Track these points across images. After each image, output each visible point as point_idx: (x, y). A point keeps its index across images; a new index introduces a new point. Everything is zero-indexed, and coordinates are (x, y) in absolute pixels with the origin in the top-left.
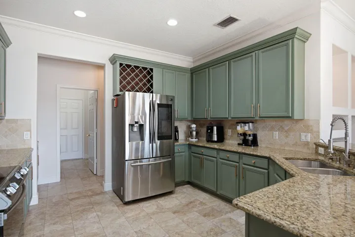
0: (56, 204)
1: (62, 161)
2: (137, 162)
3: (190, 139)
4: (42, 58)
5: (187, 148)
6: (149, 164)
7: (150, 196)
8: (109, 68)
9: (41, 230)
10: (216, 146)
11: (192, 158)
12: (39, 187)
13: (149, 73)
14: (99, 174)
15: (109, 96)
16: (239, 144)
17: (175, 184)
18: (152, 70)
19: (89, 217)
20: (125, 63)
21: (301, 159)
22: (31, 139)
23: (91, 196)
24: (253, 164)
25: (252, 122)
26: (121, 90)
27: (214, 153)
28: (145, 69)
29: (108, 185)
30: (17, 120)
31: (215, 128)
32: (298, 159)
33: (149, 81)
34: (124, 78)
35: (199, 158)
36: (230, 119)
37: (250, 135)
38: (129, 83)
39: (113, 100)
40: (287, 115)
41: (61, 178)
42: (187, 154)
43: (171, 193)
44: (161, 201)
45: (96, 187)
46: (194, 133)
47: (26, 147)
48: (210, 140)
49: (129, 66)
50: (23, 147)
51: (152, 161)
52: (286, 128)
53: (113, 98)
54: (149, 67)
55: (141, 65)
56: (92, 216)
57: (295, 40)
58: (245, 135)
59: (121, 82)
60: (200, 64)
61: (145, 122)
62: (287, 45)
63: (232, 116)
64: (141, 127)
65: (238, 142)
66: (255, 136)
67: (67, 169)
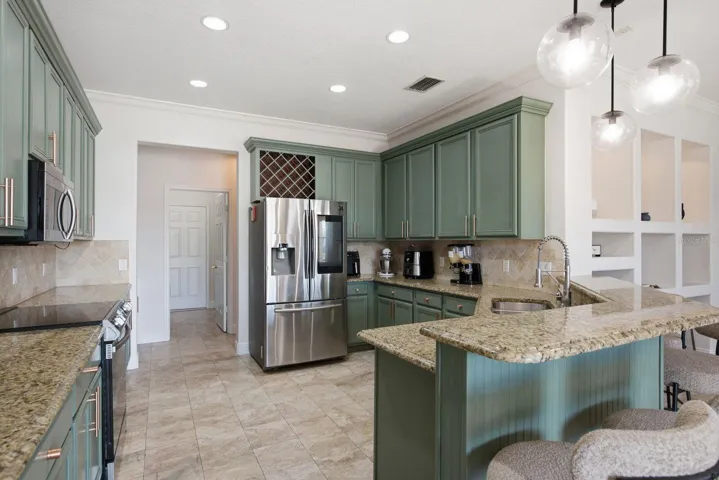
0: (164, 369)
1: (173, 312)
2: (291, 307)
3: (381, 274)
4: (144, 148)
5: (371, 288)
6: (312, 311)
7: (311, 360)
8: (245, 158)
9: (144, 398)
10: (419, 285)
11: (380, 304)
12: (139, 347)
13: (308, 165)
14: (230, 332)
15: (244, 204)
16: (453, 281)
17: (349, 347)
18: (313, 159)
19: (212, 386)
20: (268, 150)
21: (522, 301)
22: (129, 270)
23: (216, 361)
24: (458, 311)
25: (472, 245)
26: (262, 194)
27: (409, 295)
28: (301, 158)
29: (243, 346)
30: (110, 242)
31: (417, 255)
32: (517, 301)
33: (308, 178)
34: (268, 175)
35: (387, 303)
36: (437, 239)
37: (467, 266)
38: (275, 182)
39: (250, 209)
40: (511, 233)
41: (171, 334)
42: (372, 297)
43: (339, 360)
44: (322, 371)
45: (225, 349)
46: (387, 263)
47: (122, 282)
48: (409, 275)
49: (275, 155)
50: (116, 282)
51: (315, 306)
52: (521, 255)
53: (250, 206)
54: (307, 154)
55: (295, 153)
56: (216, 384)
57: (522, 113)
58: (459, 265)
59: (262, 181)
60: (397, 145)
61: (297, 244)
62: (511, 122)
63: (440, 233)
64: (291, 252)
65: (452, 278)
66: (476, 268)
67: (181, 325)
